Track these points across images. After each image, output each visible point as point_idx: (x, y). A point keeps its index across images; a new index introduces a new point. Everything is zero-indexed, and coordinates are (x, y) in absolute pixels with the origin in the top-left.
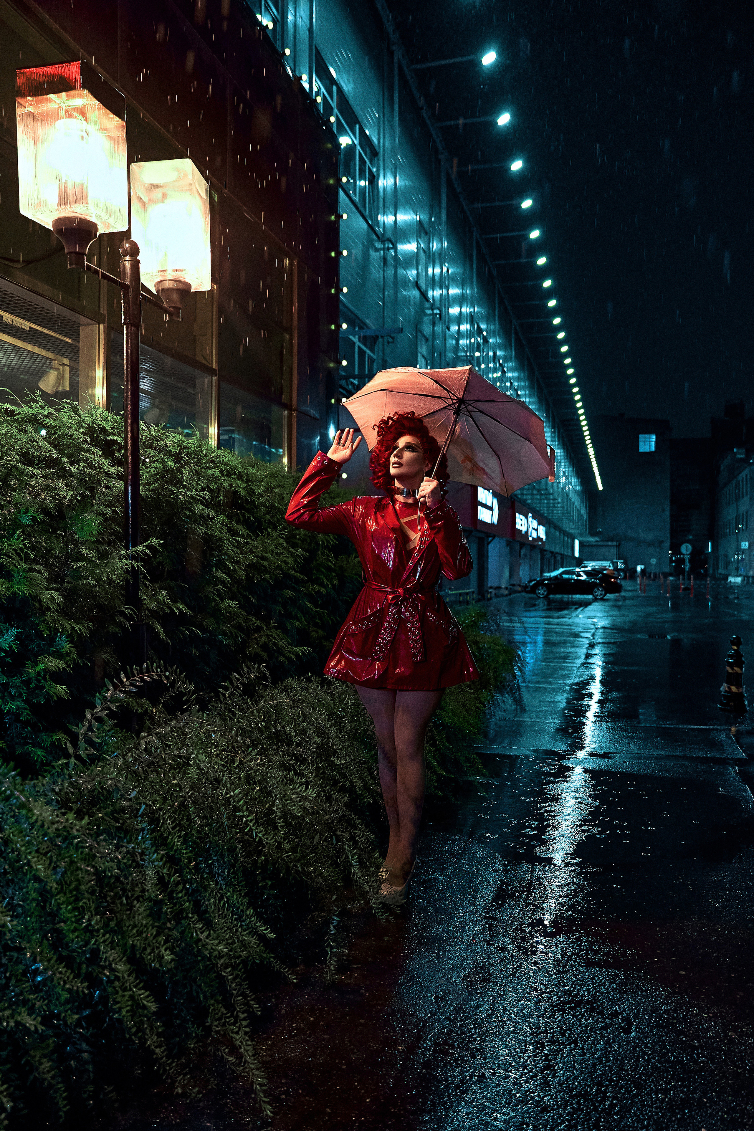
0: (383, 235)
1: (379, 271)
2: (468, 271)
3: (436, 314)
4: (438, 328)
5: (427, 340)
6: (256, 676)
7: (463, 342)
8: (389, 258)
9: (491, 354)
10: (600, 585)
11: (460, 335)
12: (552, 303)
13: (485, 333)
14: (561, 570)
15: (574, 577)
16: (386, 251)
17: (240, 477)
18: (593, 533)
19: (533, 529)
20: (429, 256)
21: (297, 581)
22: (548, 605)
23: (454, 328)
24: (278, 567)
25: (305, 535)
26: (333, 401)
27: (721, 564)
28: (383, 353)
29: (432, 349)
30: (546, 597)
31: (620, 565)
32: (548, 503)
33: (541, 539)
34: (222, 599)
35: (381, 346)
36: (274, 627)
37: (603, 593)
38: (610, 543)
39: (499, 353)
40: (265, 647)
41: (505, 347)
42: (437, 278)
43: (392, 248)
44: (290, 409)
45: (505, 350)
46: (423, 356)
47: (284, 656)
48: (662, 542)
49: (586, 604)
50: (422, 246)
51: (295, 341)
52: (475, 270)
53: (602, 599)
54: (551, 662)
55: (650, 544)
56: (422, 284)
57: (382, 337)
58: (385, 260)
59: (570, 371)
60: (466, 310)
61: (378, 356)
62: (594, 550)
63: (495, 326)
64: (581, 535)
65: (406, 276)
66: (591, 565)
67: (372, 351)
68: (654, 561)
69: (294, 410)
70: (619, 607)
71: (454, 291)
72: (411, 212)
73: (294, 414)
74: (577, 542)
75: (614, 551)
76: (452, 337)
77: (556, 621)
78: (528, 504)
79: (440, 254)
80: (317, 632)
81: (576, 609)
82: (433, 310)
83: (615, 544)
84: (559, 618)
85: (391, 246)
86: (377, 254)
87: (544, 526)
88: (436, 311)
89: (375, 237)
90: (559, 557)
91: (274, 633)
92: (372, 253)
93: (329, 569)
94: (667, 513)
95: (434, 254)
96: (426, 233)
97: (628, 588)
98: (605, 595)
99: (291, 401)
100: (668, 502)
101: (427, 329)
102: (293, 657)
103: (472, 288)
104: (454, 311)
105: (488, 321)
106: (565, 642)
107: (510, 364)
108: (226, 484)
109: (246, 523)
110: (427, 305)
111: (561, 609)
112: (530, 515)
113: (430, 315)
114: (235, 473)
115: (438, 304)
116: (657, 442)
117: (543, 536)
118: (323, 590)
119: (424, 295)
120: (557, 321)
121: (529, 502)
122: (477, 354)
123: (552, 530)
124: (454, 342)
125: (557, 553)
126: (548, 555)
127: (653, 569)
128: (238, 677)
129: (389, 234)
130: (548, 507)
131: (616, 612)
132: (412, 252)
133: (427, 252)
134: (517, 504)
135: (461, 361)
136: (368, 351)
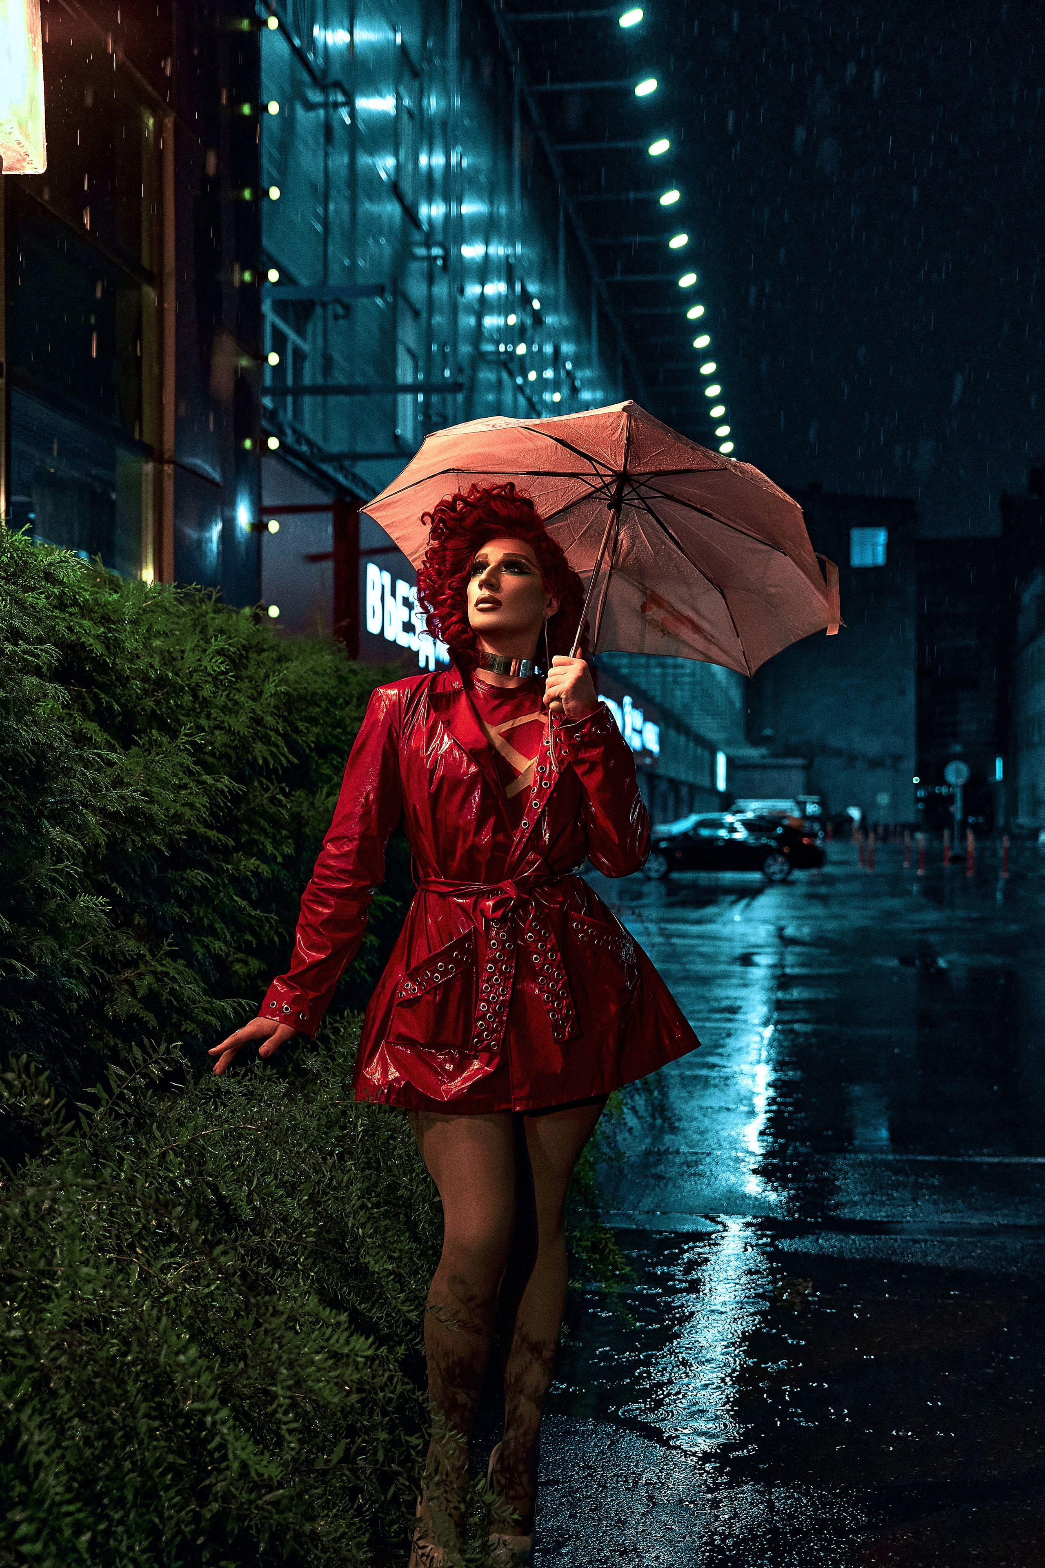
0: (325, 72)
1: (315, 155)
2: (501, 166)
3: (436, 258)
4: (441, 290)
5: (416, 314)
6: (162, 1070)
7: (491, 321)
8: (336, 125)
9: (548, 349)
10: (779, 851)
11: (483, 305)
12: (679, 241)
13: (536, 304)
14: (693, 819)
15: (723, 833)
16: (331, 111)
17: (86, 611)
18: (754, 738)
19: (634, 730)
20: (422, 128)
21: (214, 848)
22: (669, 894)
23: (473, 290)
24: (177, 818)
25: (225, 745)
26: (248, 444)
27: (1023, 807)
28: (325, 339)
29: (428, 335)
30: (664, 878)
31: (812, 809)
32: (664, 675)
33: (649, 753)
34: (73, 894)
35: (320, 324)
36: (169, 954)
37: (786, 868)
38: (790, 761)
39: (567, 348)
40: (151, 1000)
41: (578, 334)
42: (438, 175)
43: (343, 104)
44: (159, 459)
45: (578, 341)
46: (409, 351)
47: (193, 1020)
48: (898, 758)
49: (749, 893)
50: (407, 102)
51: (170, 305)
52: (517, 164)
53: (785, 882)
54: (708, 1019)
55: (875, 763)
56: (407, 187)
57: (324, 305)
58: (328, 130)
59: (713, 391)
60: (498, 250)
61: (314, 348)
62: (757, 775)
63: (559, 289)
64: (729, 743)
65: (373, 171)
66: (753, 808)
67: (300, 332)
68: (883, 799)
69: (169, 462)
70: (824, 900)
71: (472, 208)
72: (385, 26)
73: (168, 469)
74: (721, 760)
75: (798, 778)
76: (469, 310)
77: (695, 929)
78: (625, 677)
79: (444, 125)
80: (245, 963)
81: (734, 903)
82: (428, 247)
83: (800, 761)
84: (699, 922)
85: (341, 98)
86: (312, 115)
87: (655, 722)
88: (436, 251)
89: (306, 77)
90: (684, 791)
91: (170, 967)
92: (300, 111)
93: (276, 823)
94: (911, 697)
95: (431, 122)
96: (416, 74)
97: (835, 858)
98: (789, 872)
99: (161, 441)
100: (910, 675)
101: (416, 289)
102: (214, 1021)
103: (511, 204)
104: (472, 251)
105: (542, 278)
106: (726, 976)
107: (588, 373)
108: (61, 628)
109: (102, 717)
110: (417, 237)
111: (702, 904)
112: (627, 700)
113: (422, 258)
114: (75, 603)
115: (439, 237)
116: (890, 547)
117: (654, 747)
118: (264, 869)
119: (410, 214)
120: (688, 280)
121: (625, 671)
122: (521, 349)
123: (672, 733)
124: (472, 321)
125: (682, 783)
126: (663, 786)
127: (882, 816)
128: (122, 1073)
129: (336, 72)
130: (664, 683)
131: (818, 910)
132: (385, 115)
133: (417, 115)
134: (602, 677)
135: (489, 363)
136: (292, 336)
